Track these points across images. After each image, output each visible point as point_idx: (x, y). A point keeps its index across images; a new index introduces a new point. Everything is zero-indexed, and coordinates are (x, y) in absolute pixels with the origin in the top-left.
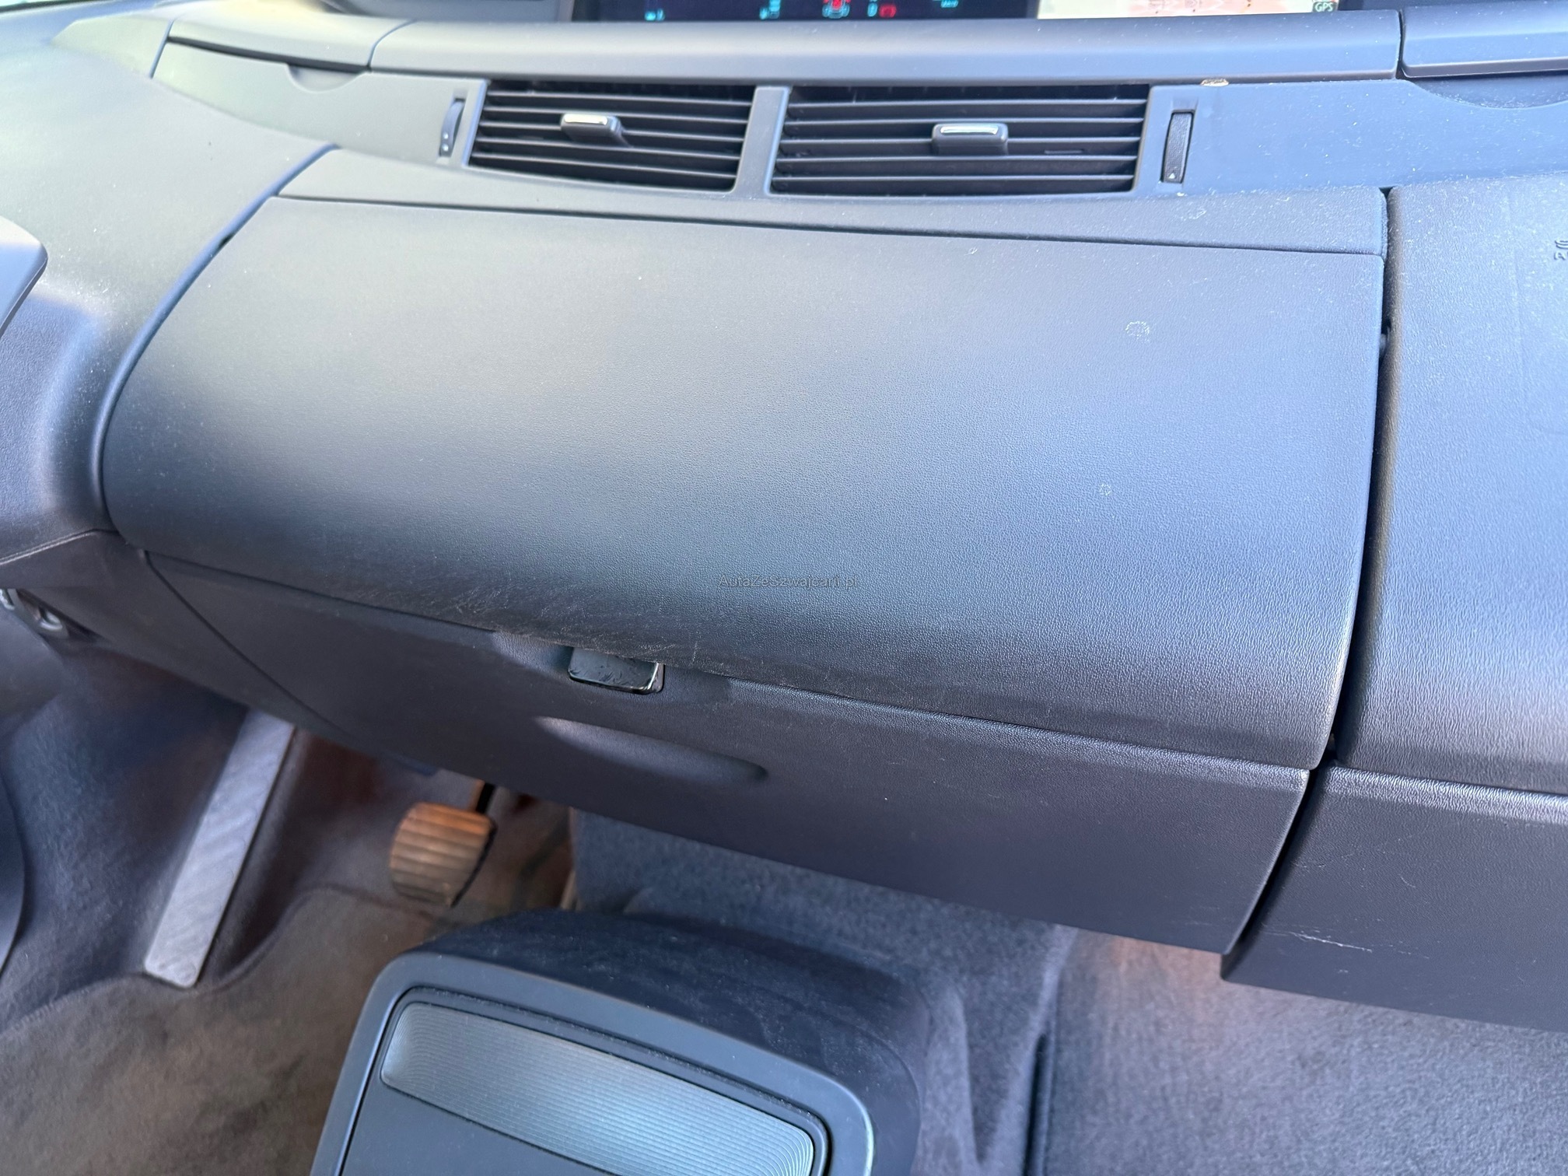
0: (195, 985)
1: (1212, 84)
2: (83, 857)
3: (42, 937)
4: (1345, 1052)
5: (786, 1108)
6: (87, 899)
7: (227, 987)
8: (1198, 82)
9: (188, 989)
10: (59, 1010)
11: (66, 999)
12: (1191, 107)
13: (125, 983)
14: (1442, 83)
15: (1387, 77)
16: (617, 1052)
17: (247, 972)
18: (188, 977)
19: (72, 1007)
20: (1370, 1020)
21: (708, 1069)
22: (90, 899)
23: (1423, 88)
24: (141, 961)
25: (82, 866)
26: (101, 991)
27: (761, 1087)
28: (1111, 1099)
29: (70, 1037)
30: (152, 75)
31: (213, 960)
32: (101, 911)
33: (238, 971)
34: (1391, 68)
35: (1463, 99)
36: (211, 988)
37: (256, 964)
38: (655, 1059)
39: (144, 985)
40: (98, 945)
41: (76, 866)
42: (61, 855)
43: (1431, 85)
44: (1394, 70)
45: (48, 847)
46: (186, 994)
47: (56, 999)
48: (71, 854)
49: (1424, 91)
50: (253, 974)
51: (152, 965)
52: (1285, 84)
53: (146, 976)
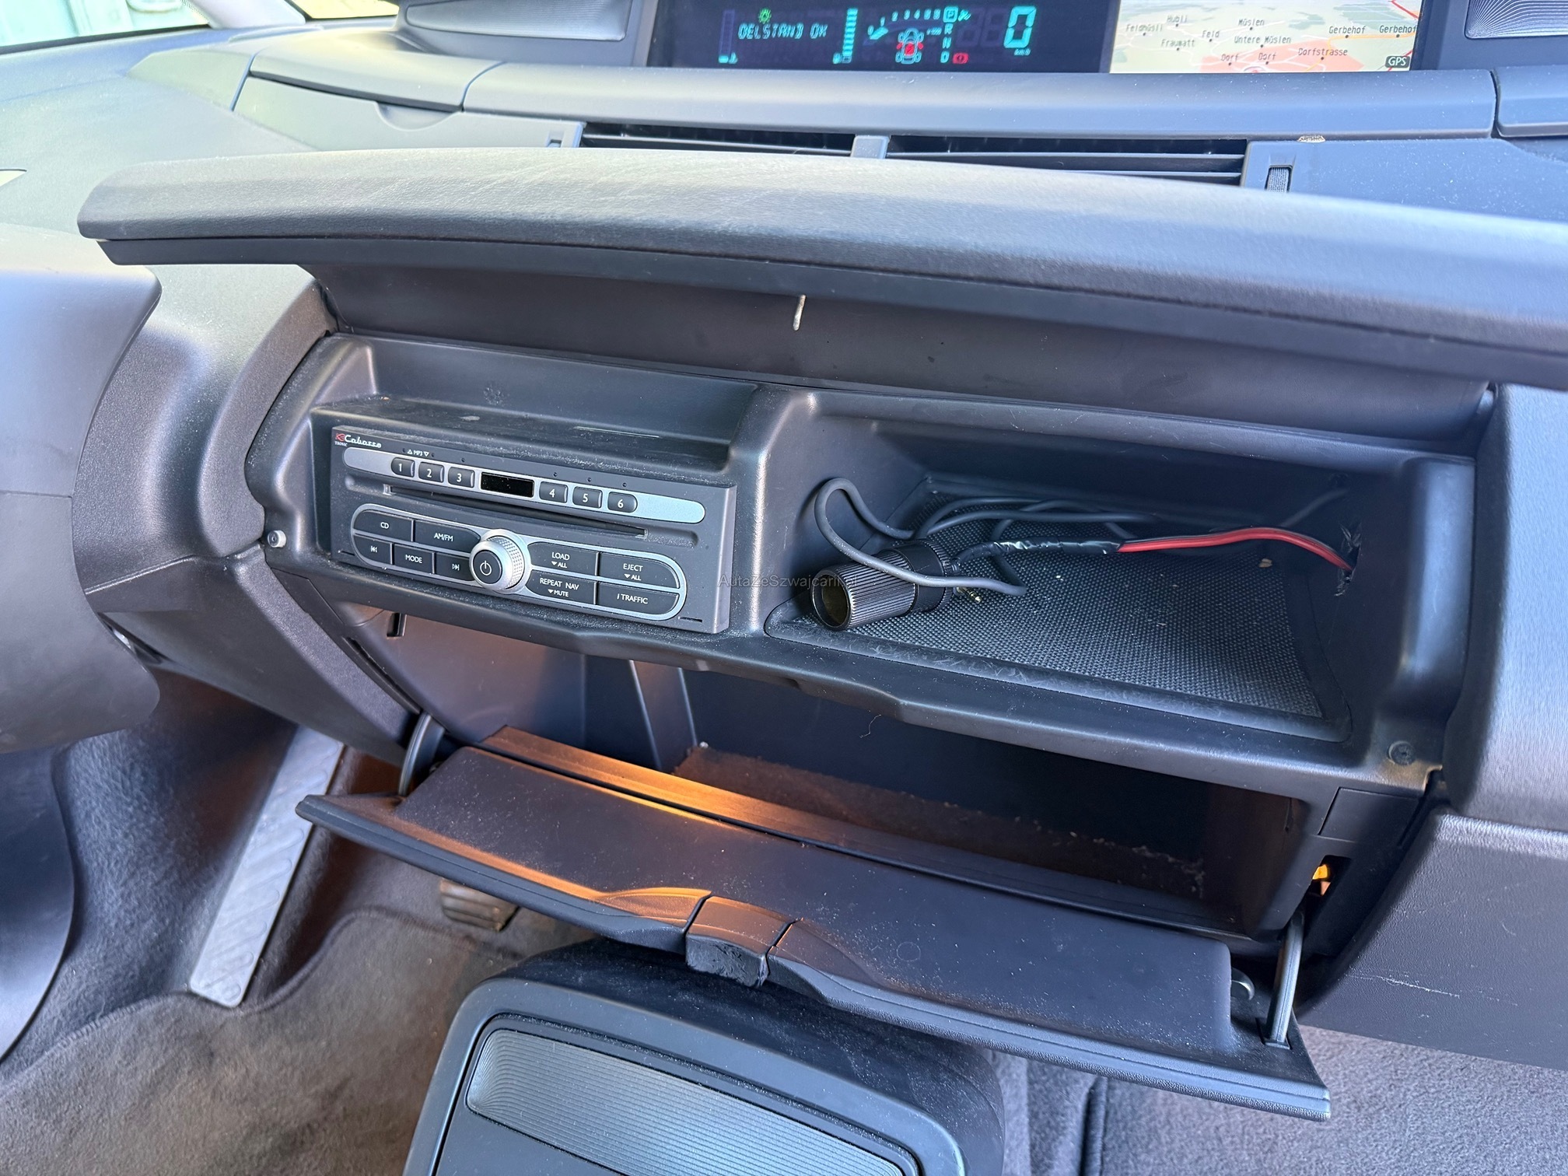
0: (240, 1005)
1: (1309, 141)
2: (132, 875)
3: (90, 953)
4: (1401, 1096)
5: (877, 1142)
6: (134, 916)
7: (273, 1007)
8: (1295, 139)
9: (234, 1009)
10: (105, 1027)
11: (112, 1016)
12: (1288, 164)
13: (170, 1001)
14: (1536, 142)
15: (1483, 136)
16: (707, 1083)
17: (292, 993)
18: (234, 997)
19: (119, 1024)
20: (1426, 1064)
21: (798, 1101)
22: (138, 917)
23: (1518, 147)
24: (187, 981)
25: (131, 883)
26: (148, 1008)
27: (853, 1121)
29: (117, 1056)
30: (233, 109)
31: (259, 980)
32: (149, 928)
33: (283, 991)
34: (1486, 127)
35: (1558, 159)
36: (257, 1008)
37: (301, 983)
38: (745, 1091)
39: (191, 1005)
40: (144, 964)
41: (125, 884)
42: (111, 872)
43: (1525, 144)
44: (1490, 129)
45: (98, 864)
46: (232, 1014)
47: (102, 1016)
48: (120, 871)
49: (1520, 150)
50: (297, 995)
51: (197, 984)
52: (1382, 141)
53: (192, 995)
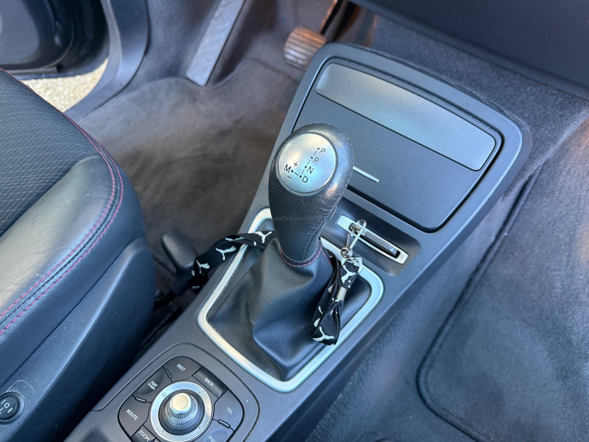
0: (205, 86)
2: (168, 27)
3: (153, 55)
6: (168, 45)
7: (216, 89)
13: (180, 79)
17: (223, 85)
18: (203, 82)
24: (186, 73)
25: (168, 30)
28: (557, 194)
31: (212, 78)
33: (220, 84)
36: (211, 88)
37: (227, 82)
39: (187, 82)
41: (165, 30)
46: (202, 88)
48: (164, 24)
50: (226, 86)
51: (190, 75)
53: (188, 79)
